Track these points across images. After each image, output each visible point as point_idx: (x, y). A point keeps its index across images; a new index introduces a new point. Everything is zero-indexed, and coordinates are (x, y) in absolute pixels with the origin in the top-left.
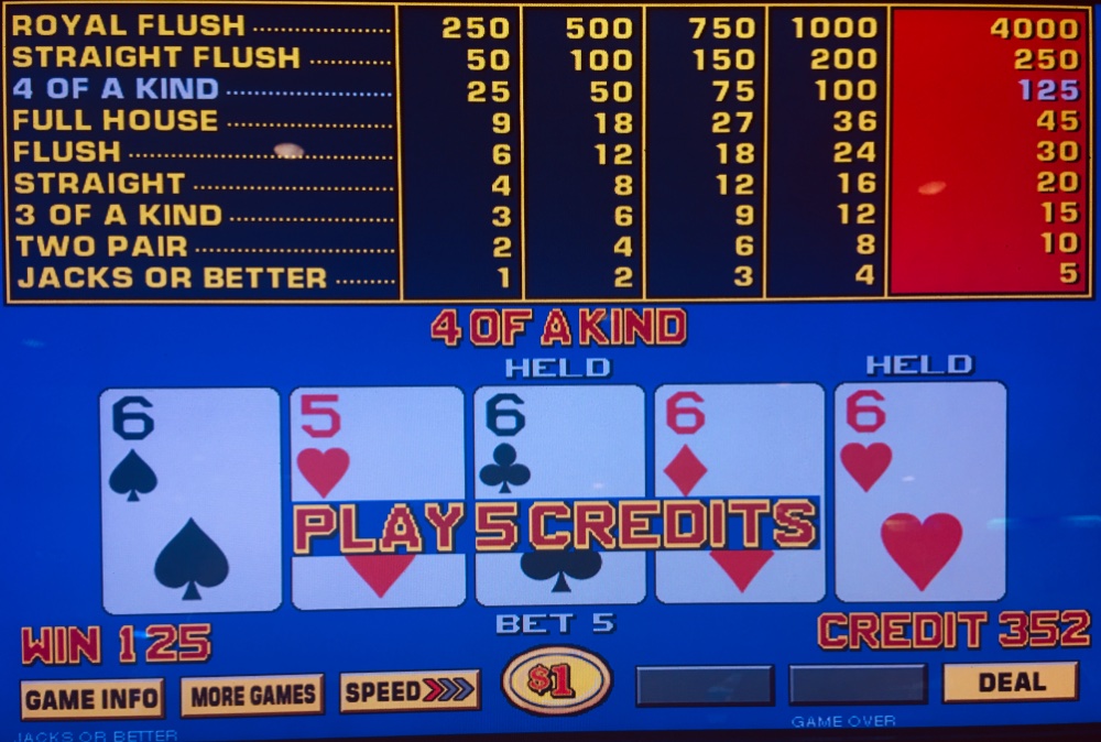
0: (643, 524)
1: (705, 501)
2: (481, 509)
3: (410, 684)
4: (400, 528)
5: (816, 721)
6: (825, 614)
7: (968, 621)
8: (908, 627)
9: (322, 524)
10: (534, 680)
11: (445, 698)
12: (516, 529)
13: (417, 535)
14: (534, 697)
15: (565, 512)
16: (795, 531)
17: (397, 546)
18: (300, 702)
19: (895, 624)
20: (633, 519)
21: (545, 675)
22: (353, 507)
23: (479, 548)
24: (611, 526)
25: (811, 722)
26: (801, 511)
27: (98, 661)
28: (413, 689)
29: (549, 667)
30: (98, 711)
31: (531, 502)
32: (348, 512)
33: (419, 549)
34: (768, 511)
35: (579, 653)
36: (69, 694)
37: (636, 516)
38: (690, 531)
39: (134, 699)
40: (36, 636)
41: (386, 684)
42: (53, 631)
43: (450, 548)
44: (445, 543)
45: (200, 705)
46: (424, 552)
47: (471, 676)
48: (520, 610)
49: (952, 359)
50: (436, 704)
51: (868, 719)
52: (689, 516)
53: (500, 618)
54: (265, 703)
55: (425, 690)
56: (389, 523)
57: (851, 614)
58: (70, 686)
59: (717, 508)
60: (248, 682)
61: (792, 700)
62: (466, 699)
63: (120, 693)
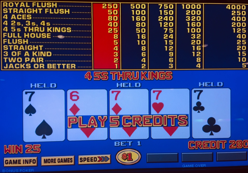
0: (148, 121)
1: (162, 115)
2: (111, 117)
3: (95, 158)
4: (92, 122)
5: (188, 166)
6: (190, 141)
7: (222, 142)
8: (209, 144)
9: (74, 121)
10: (123, 157)
11: (103, 161)
12: (119, 122)
13: (96, 123)
14: (123, 161)
15: (130, 118)
16: (183, 122)
17: (92, 126)
18: (69, 162)
19: (206, 143)
20: (146, 120)
21: (126, 156)
22: (81, 117)
23: (111, 126)
24: (141, 121)
25: (187, 166)
26: (184, 118)
27: (22, 153)
28: (95, 159)
29: (127, 154)
30: (22, 165)
31: (122, 116)
32: (80, 118)
33: (97, 126)
34: (177, 117)
35: (133, 150)
36: (15, 161)
37: (147, 119)
38: (159, 122)
39: (30, 162)
40: (7, 147)
41: (89, 158)
42: (12, 146)
43: (104, 126)
44: (103, 125)
45: (46, 163)
46: (98, 127)
47: (109, 156)
48: (120, 141)
49: (218, 83)
50: (101, 162)
51: (200, 165)
52: (159, 119)
53: (115, 142)
54: (61, 162)
55: (98, 159)
56: (90, 121)
57: (196, 141)
58: (15, 159)
59: (165, 117)
60: (57, 158)
61: (182, 161)
62: (108, 161)
63: (27, 160)
